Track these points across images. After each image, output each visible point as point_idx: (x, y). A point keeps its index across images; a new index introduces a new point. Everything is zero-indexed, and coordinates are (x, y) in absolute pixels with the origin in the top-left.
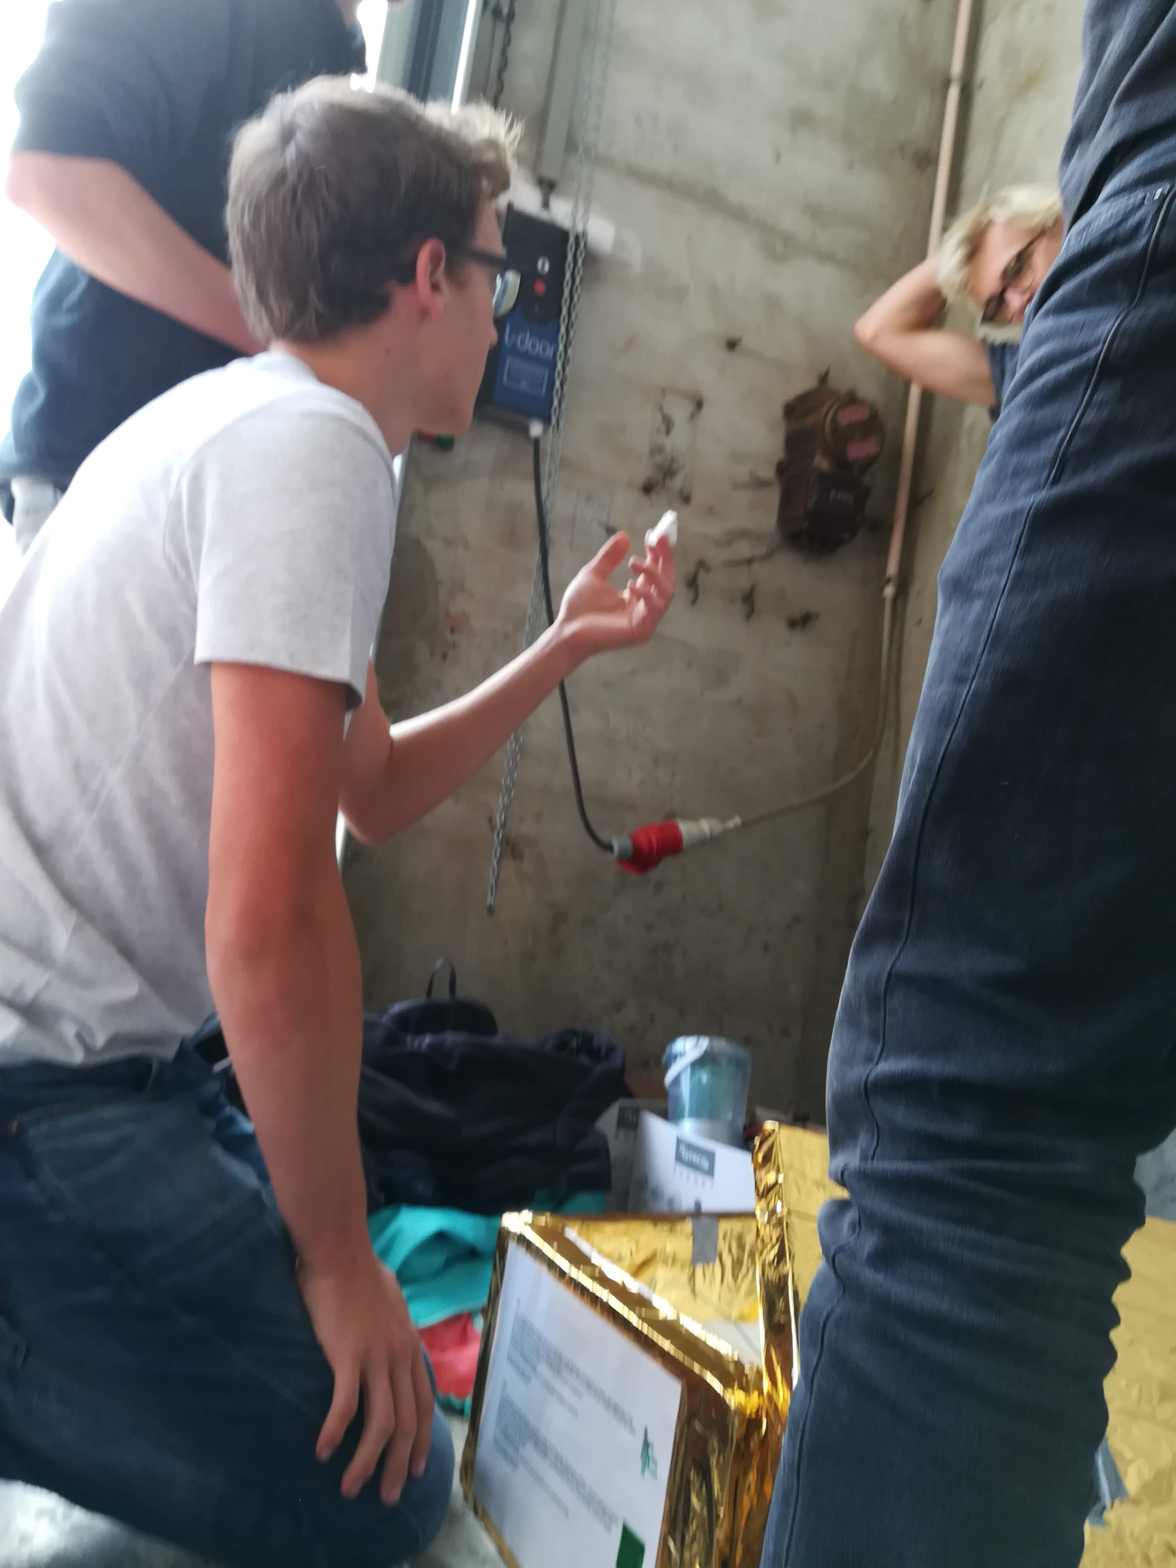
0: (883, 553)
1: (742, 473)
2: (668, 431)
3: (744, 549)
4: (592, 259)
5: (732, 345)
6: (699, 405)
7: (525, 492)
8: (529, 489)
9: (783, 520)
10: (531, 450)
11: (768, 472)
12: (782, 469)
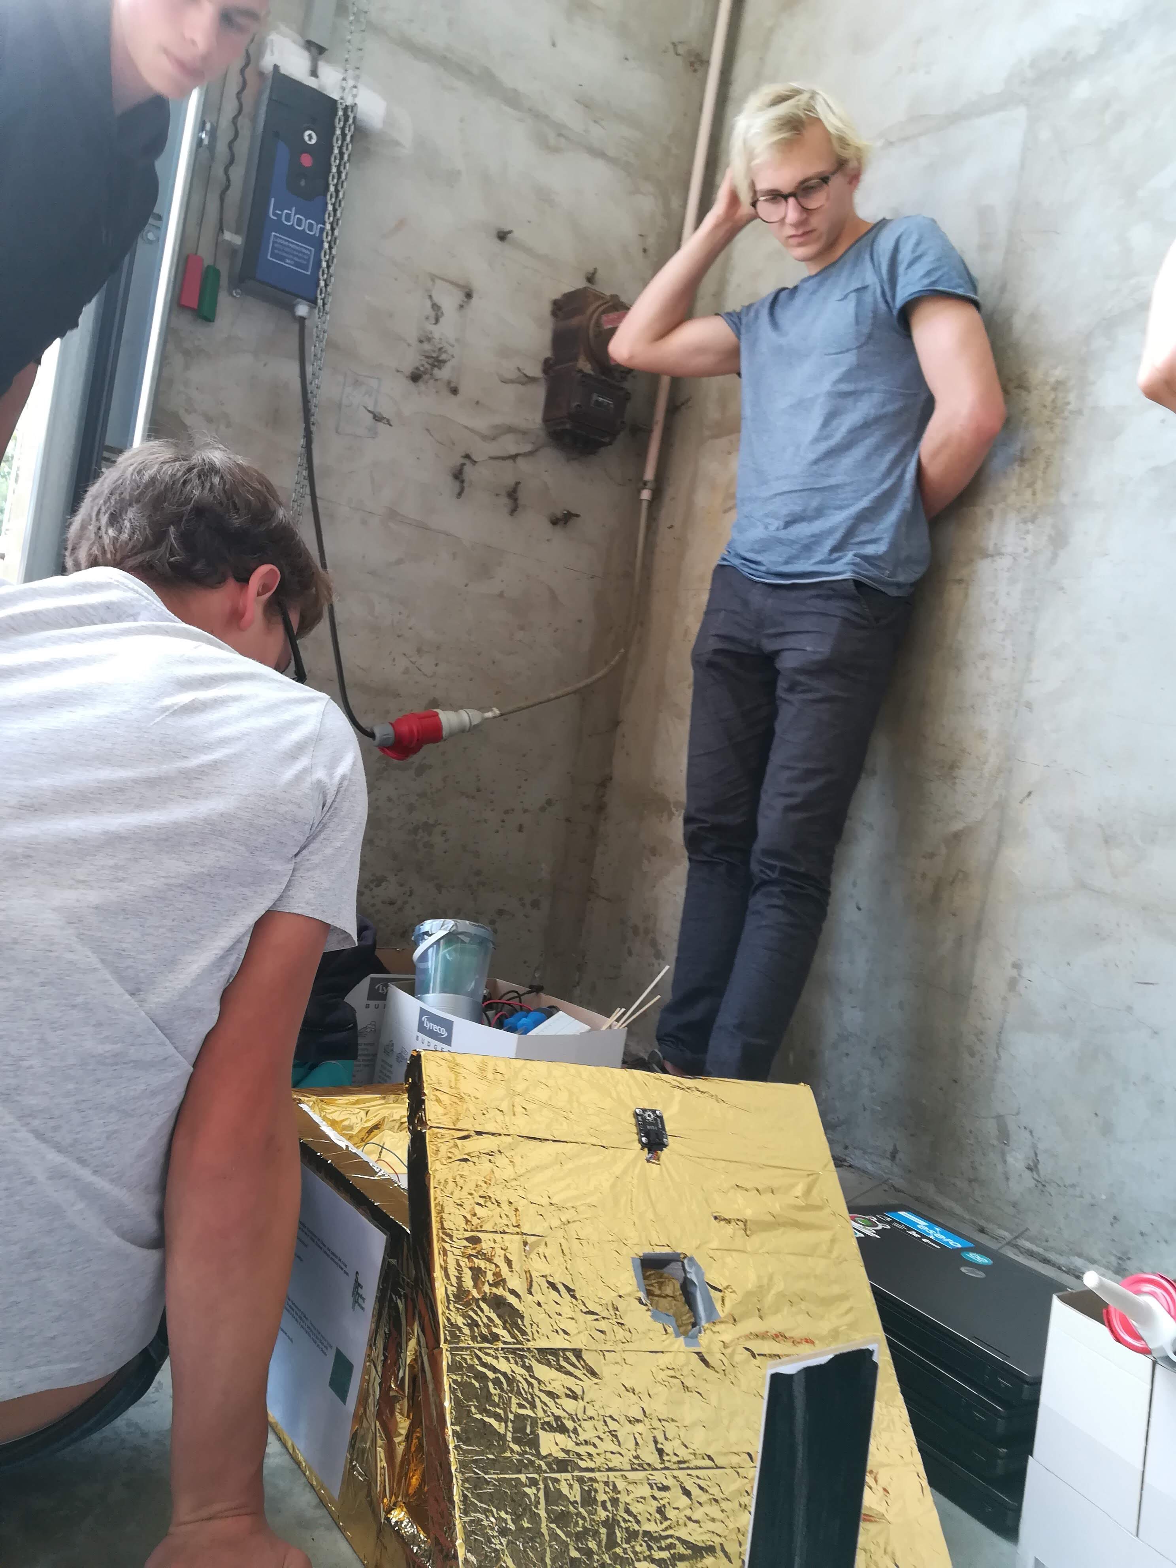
0: (642, 455)
1: (509, 368)
2: (437, 321)
3: (510, 445)
4: (361, 132)
5: (502, 236)
6: (469, 295)
7: (290, 371)
8: (294, 368)
9: (547, 419)
10: (296, 327)
11: (535, 370)
12: (548, 367)
